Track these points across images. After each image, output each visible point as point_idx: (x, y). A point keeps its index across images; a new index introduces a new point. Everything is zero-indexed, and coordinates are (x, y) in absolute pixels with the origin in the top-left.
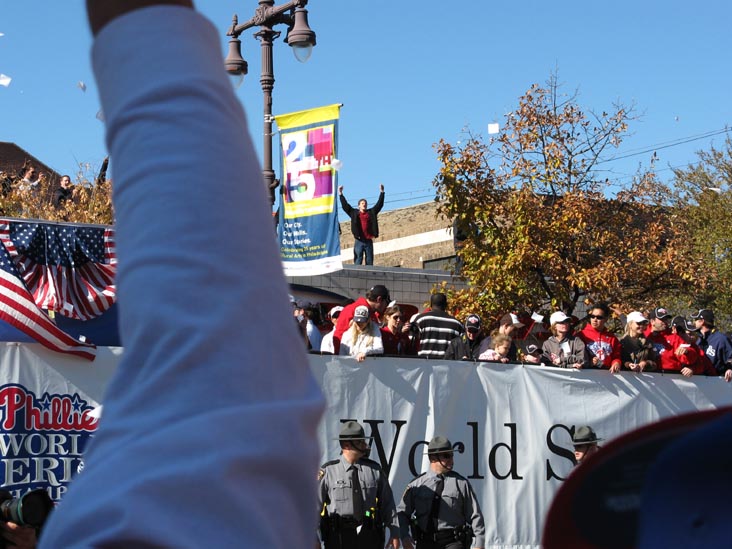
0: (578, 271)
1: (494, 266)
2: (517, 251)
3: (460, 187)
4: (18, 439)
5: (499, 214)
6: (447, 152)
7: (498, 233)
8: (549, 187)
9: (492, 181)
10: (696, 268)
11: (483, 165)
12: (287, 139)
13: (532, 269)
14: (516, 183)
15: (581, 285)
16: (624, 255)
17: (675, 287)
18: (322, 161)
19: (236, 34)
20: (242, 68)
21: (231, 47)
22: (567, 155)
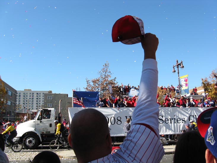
1: (210, 94)
2: (213, 91)
3: (205, 84)
5: (210, 87)
6: (202, 80)
7: (210, 89)
9: (209, 83)
12: (181, 80)
13: (216, 94)
14: (212, 83)
18: (186, 82)
19: (174, 67)
20: (175, 71)
21: (173, 69)
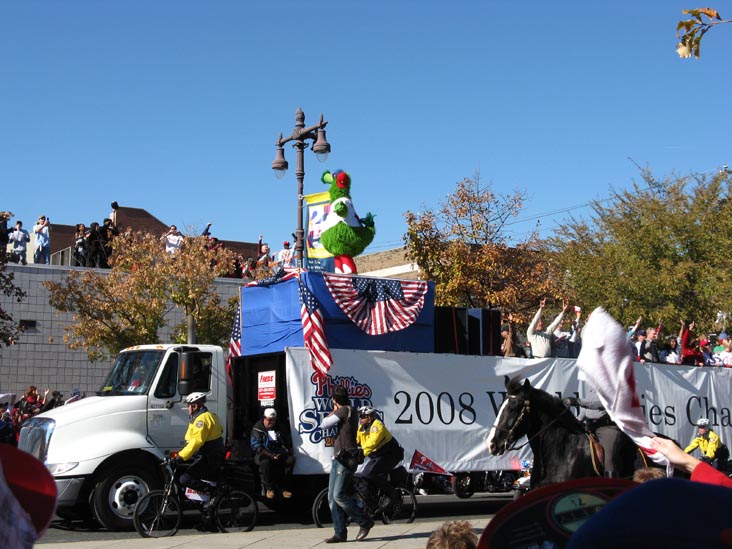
0: (491, 293)
2: (454, 281)
3: (420, 240)
5: (443, 257)
6: (412, 219)
7: (442, 269)
8: (474, 240)
9: (439, 237)
10: (563, 292)
11: (434, 227)
12: (312, 210)
13: (464, 291)
14: (453, 238)
15: (493, 302)
16: (520, 284)
19: (281, 144)
20: (285, 166)
21: (278, 153)
22: (485, 222)
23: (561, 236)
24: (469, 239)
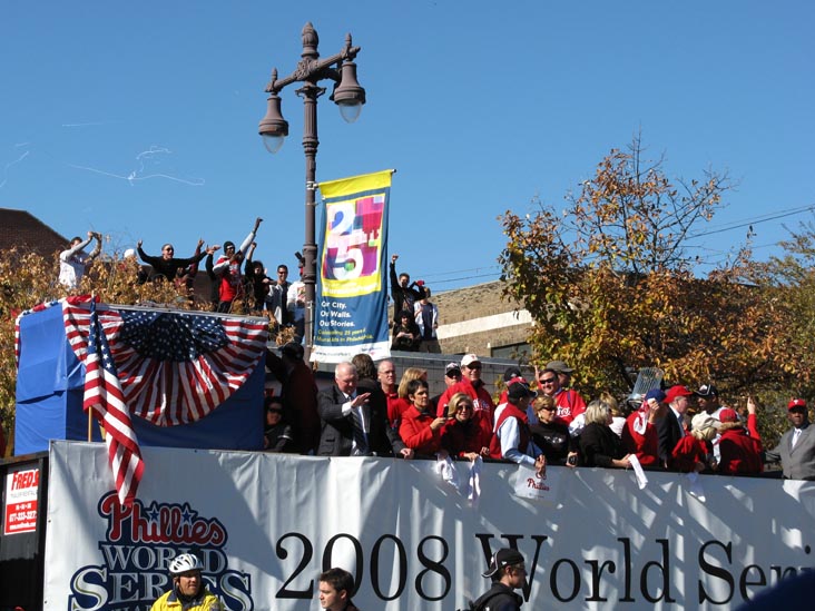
0: (663, 361)
1: (568, 355)
2: (594, 338)
3: (530, 264)
4: (125, 551)
5: (573, 295)
6: (514, 225)
7: (572, 317)
8: (631, 264)
9: (565, 258)
10: (799, 359)
11: (556, 240)
12: (332, 209)
13: (612, 358)
14: (593, 261)
15: (667, 377)
16: (717, 344)
17: (776, 379)
18: (372, 235)
19: (276, 90)
20: (282, 129)
21: (270, 105)
22: (651, 229)
23: (795, 255)
24: (623, 262)
